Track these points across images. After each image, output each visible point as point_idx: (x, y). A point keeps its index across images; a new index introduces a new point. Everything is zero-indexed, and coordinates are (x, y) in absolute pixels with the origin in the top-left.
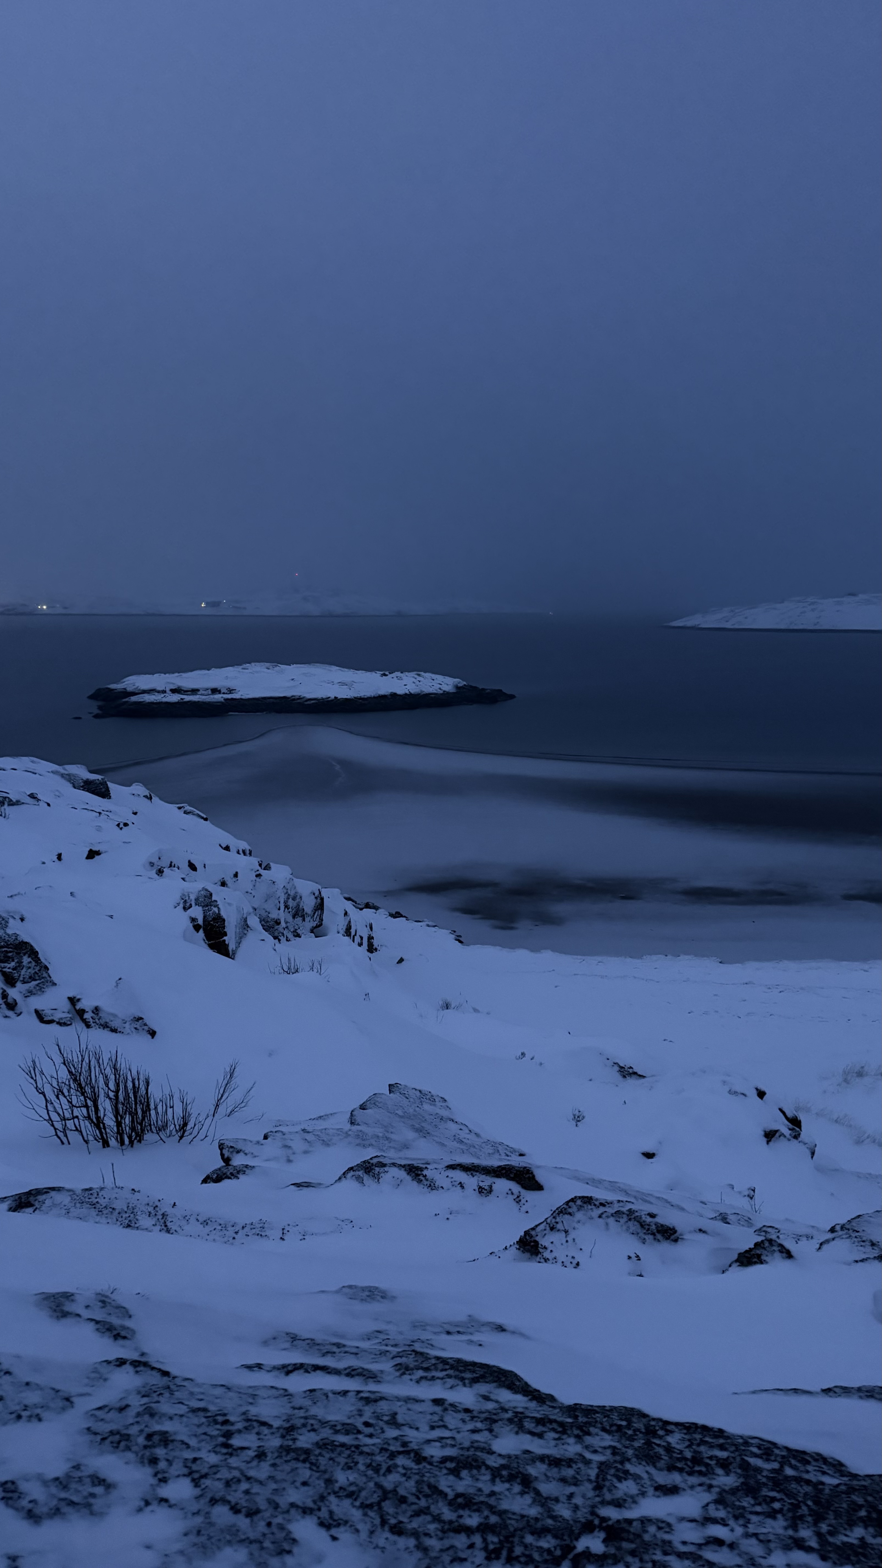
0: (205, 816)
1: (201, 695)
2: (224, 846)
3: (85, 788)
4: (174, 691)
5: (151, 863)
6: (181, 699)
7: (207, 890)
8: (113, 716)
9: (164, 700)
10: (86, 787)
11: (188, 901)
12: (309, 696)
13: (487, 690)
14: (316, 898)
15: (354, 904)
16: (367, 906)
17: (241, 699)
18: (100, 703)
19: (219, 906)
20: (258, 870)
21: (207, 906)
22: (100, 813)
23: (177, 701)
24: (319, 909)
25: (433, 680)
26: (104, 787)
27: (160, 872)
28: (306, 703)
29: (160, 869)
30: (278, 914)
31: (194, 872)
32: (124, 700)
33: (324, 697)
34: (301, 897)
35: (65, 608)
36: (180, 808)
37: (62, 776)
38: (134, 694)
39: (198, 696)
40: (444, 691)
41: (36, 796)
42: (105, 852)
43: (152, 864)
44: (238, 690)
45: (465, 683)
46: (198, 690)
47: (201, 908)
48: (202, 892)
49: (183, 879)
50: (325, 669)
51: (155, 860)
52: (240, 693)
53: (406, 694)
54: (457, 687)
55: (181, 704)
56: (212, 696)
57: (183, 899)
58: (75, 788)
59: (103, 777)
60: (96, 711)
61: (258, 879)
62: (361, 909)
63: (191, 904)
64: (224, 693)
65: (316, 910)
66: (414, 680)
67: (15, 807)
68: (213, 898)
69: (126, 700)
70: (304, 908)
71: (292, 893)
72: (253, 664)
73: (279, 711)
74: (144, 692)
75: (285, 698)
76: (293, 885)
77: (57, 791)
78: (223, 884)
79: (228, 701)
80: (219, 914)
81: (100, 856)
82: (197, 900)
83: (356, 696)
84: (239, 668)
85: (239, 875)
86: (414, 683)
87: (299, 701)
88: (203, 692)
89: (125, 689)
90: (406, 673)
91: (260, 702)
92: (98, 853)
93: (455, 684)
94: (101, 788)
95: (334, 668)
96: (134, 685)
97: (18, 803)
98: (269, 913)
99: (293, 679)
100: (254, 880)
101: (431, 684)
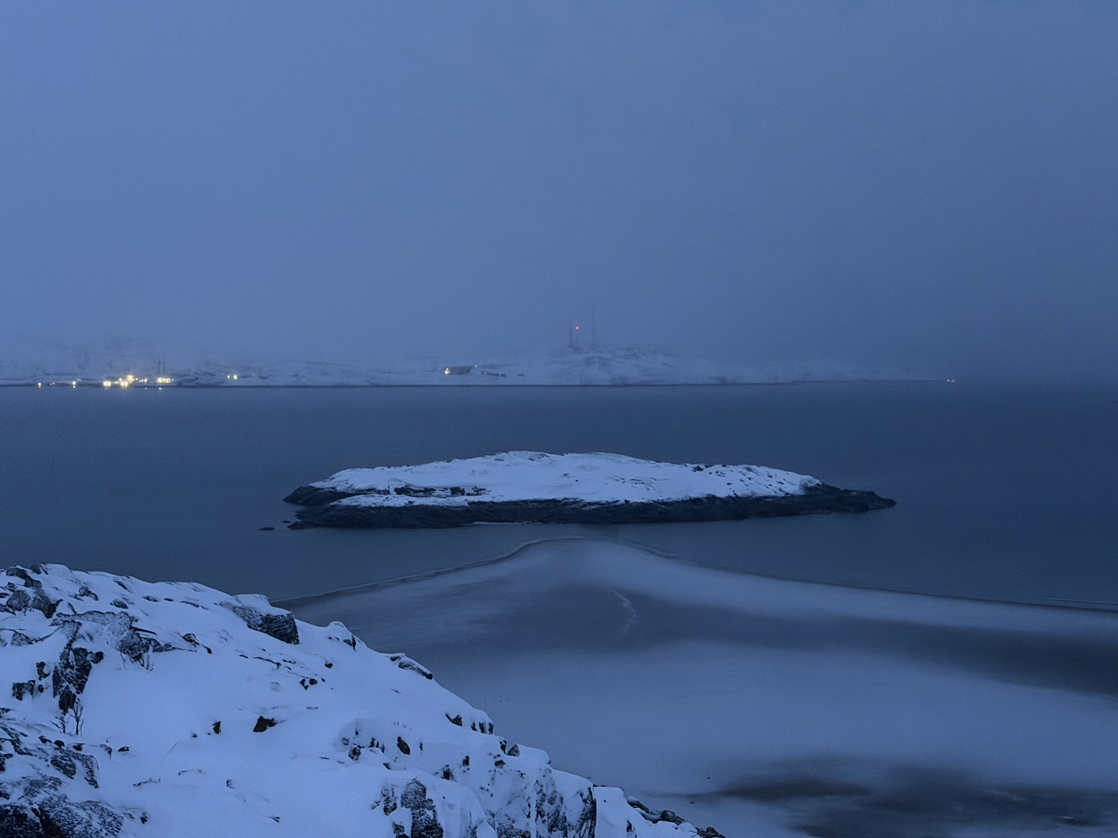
0: (428, 672)
1: (439, 496)
2: (453, 717)
3: (264, 628)
4: (400, 491)
5: (344, 739)
6: (410, 502)
7: (418, 783)
8: (315, 525)
9: (386, 504)
10: (265, 626)
11: (392, 799)
12: (588, 499)
13: (853, 491)
14: (584, 801)
15: (644, 812)
16: (664, 817)
17: (492, 502)
18: (300, 508)
19: (435, 809)
20: (499, 756)
21: (419, 808)
22: (278, 664)
23: (403, 505)
24: (588, 818)
25: (771, 477)
26: (290, 626)
27: (355, 753)
28: (584, 509)
29: (355, 749)
30: (528, 824)
31: (407, 755)
32: (331, 504)
33: (610, 500)
34: (562, 799)
35: (263, 378)
36: (393, 659)
37: (234, 609)
38: (345, 495)
39: (432, 499)
40: (787, 494)
41: (193, 638)
42: (282, 721)
43: (345, 741)
44: (488, 489)
45: (818, 482)
46: (433, 490)
47: (409, 810)
48: (412, 786)
49: (387, 766)
50: (612, 459)
51: (351, 735)
52: (492, 494)
53: (730, 497)
54: (806, 488)
55: (409, 509)
56: (451, 499)
57: (384, 795)
58: (250, 627)
59: (290, 612)
60: (295, 520)
61: (498, 769)
62: (655, 821)
63: (395, 804)
64: (469, 494)
65: (584, 820)
66: (743, 478)
67: (164, 652)
68: (428, 796)
69: (335, 503)
70: (567, 815)
71: (549, 793)
72: (511, 453)
73: (545, 521)
74: (360, 492)
75: (554, 501)
76: (551, 779)
77: (224, 631)
78: (447, 775)
79: (474, 505)
80: (435, 819)
81: (273, 727)
82: (404, 797)
83: (656, 499)
84: (491, 459)
85: (471, 761)
86: (742, 481)
87: (574, 506)
88: (442, 493)
89: (334, 488)
90: (731, 467)
91: (519, 507)
92: (271, 723)
93: (803, 483)
94: (286, 629)
95: (625, 459)
96: (347, 483)
97: (168, 648)
98: (514, 822)
99: (566, 475)
100: (493, 770)
101: (767, 483)
